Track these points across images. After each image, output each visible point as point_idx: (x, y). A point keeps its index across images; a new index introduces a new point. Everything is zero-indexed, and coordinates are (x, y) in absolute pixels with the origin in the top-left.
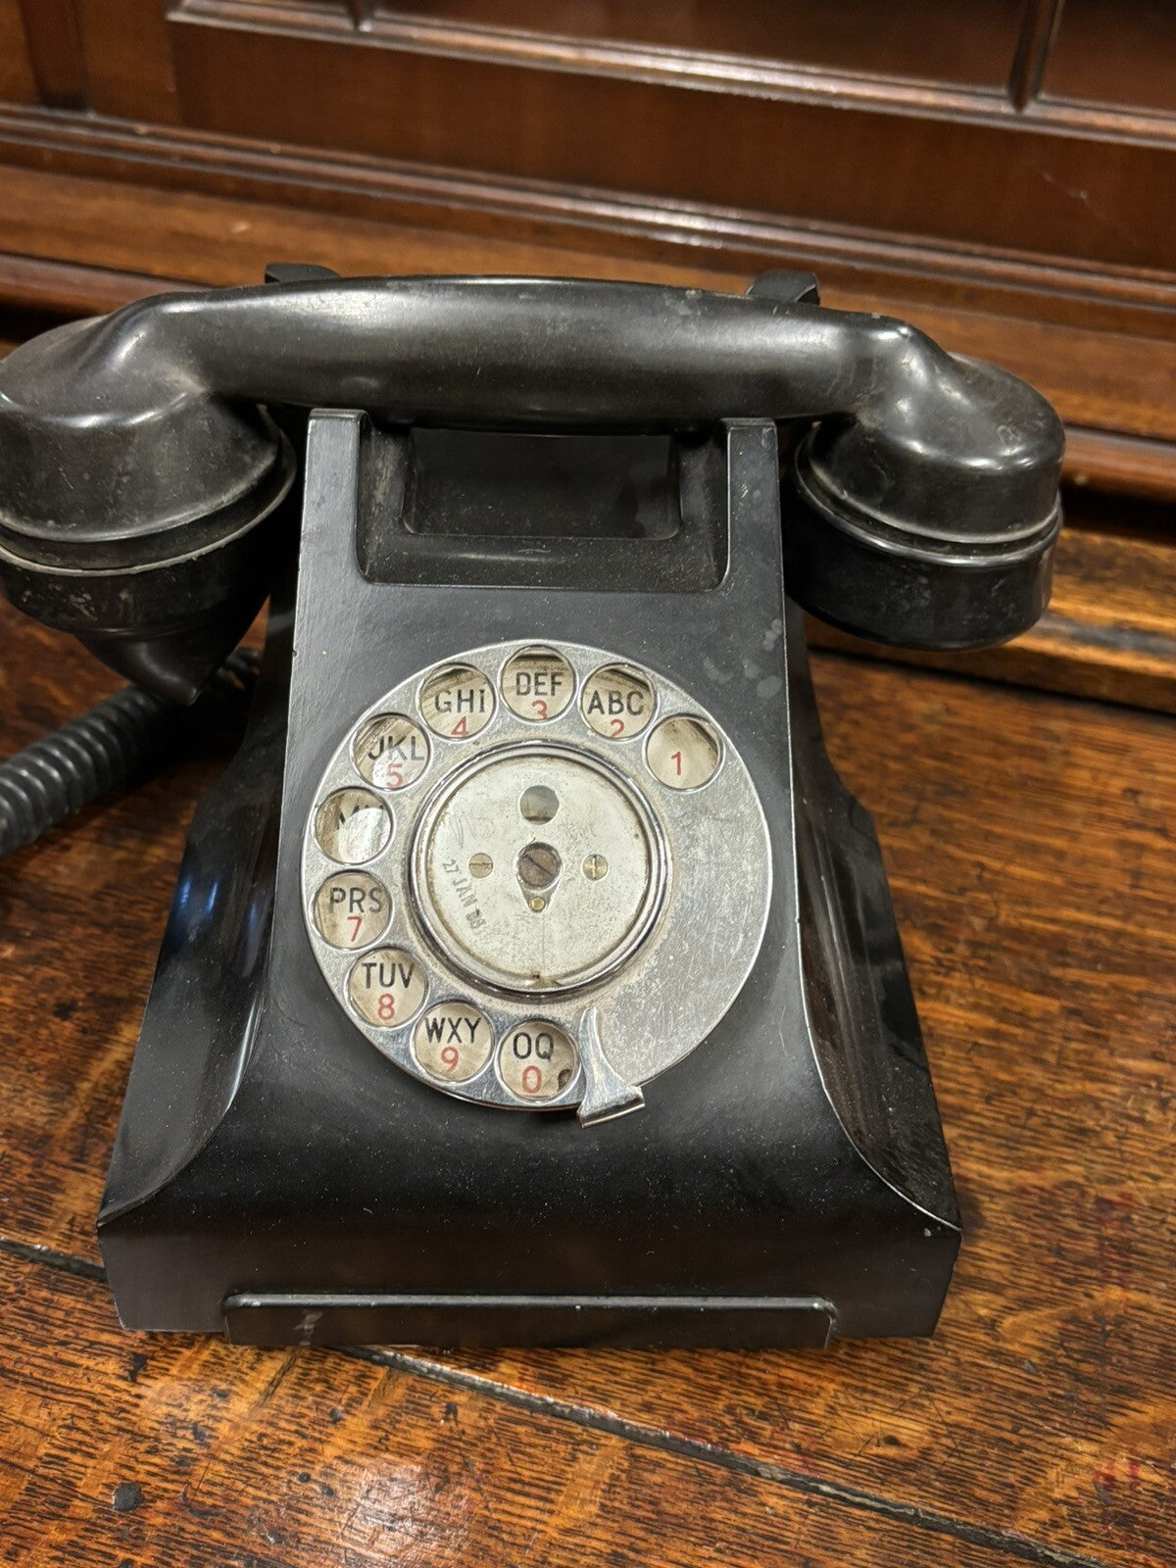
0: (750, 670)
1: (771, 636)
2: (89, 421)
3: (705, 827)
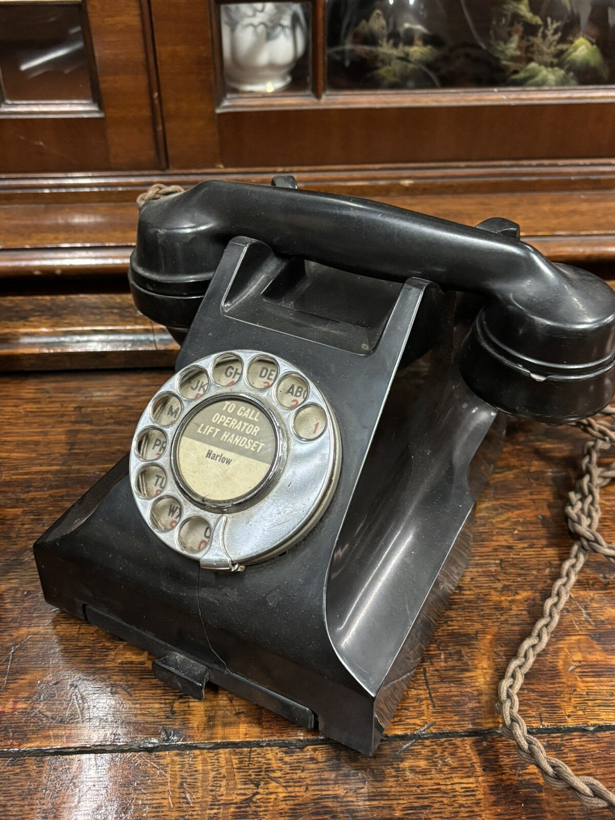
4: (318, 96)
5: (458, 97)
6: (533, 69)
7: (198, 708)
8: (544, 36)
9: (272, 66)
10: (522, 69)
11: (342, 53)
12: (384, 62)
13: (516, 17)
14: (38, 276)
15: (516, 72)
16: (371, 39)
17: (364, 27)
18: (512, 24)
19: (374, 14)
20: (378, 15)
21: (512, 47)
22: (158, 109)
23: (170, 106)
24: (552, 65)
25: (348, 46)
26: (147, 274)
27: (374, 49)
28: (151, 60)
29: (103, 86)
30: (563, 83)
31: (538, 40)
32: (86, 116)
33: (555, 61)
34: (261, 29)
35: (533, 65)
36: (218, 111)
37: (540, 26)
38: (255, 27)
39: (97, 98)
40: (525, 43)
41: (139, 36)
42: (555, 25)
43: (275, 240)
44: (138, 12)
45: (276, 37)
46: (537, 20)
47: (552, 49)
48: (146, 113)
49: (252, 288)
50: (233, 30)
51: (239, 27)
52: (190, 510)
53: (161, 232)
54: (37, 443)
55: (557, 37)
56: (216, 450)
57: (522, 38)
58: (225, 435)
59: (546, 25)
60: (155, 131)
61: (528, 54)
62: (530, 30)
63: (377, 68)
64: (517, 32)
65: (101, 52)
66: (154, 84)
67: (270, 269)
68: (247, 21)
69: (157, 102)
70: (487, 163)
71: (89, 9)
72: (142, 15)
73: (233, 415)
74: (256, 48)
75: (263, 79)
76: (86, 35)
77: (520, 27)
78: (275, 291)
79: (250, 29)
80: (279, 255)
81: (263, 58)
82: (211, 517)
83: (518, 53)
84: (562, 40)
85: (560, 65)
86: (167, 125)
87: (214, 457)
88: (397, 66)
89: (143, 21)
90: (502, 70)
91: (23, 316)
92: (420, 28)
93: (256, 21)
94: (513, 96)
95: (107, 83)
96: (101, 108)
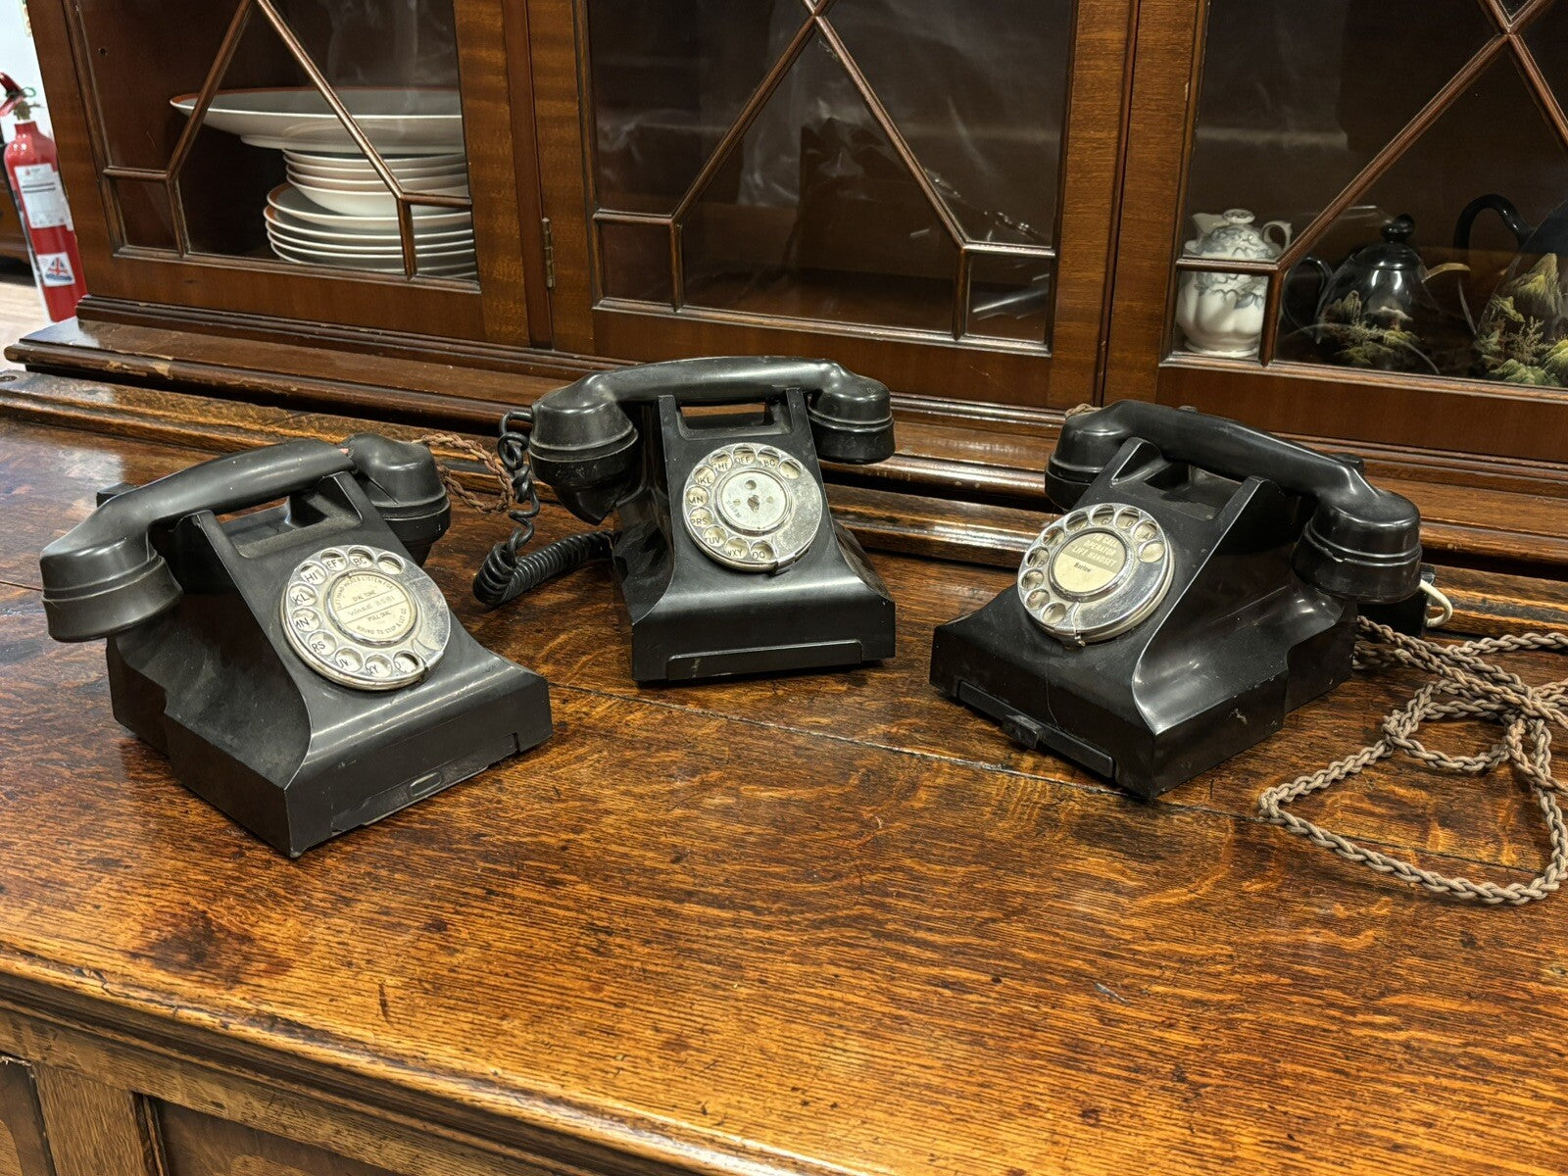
0: (805, 453)
1: (809, 445)
2: (569, 411)
3: (800, 487)
4: (1264, 364)
5: (1412, 381)
6: (1512, 366)
7: (1028, 761)
8: (1526, 334)
9: (1237, 334)
10: (1501, 364)
11: (1315, 330)
12: (1354, 343)
13: (1502, 313)
14: (959, 487)
15: (1495, 367)
16: (1345, 319)
17: (1338, 306)
18: (1495, 319)
19: (1351, 295)
20: (1355, 295)
21: (1494, 341)
22: (1104, 355)
23: (1116, 355)
24: (1532, 364)
25: (1321, 325)
26: (1060, 464)
27: (1345, 326)
28: (1107, 312)
29: (1056, 330)
30: (1544, 382)
31: (1519, 338)
32: (1034, 354)
33: (1536, 360)
34: (1231, 295)
35: (1511, 361)
36: (1161, 365)
37: (1522, 324)
38: (1225, 293)
39: (1049, 341)
40: (1505, 339)
41: (1100, 290)
42: (1537, 325)
43: (1166, 447)
44: (1103, 270)
45: (1247, 305)
46: (1520, 317)
47: (1533, 348)
48: (1092, 358)
49: (1138, 475)
50: (1201, 294)
51: (1208, 291)
52: (1055, 600)
53: (1079, 432)
54: (935, 604)
55: (1538, 336)
56: (1082, 563)
57: (1503, 334)
58: (1091, 554)
59: (1528, 325)
60: (1096, 377)
61: (1508, 350)
62: (1512, 327)
63: (1347, 347)
64: (1499, 327)
65: (1063, 301)
66: (1105, 333)
67: (1158, 466)
68: (1217, 287)
69: (1103, 349)
70: (1439, 452)
71: (1061, 264)
72: (1106, 273)
73: (1100, 542)
74: (1222, 314)
75: (1227, 346)
76: (1053, 283)
77: (1502, 323)
78: (1155, 481)
79: (1221, 295)
80: (1166, 458)
81: (1229, 325)
82: (1068, 604)
83: (1498, 348)
84: (1542, 341)
85: (1541, 365)
86: (1108, 372)
87: (1080, 567)
88: (1369, 348)
89: (1106, 277)
90: (1483, 364)
91: (941, 513)
92: (1400, 313)
93: (1226, 288)
94: (1472, 387)
95: (1061, 328)
96: (1050, 349)
